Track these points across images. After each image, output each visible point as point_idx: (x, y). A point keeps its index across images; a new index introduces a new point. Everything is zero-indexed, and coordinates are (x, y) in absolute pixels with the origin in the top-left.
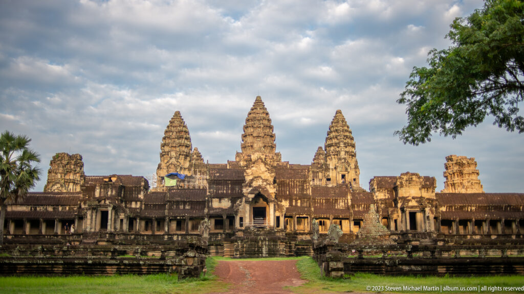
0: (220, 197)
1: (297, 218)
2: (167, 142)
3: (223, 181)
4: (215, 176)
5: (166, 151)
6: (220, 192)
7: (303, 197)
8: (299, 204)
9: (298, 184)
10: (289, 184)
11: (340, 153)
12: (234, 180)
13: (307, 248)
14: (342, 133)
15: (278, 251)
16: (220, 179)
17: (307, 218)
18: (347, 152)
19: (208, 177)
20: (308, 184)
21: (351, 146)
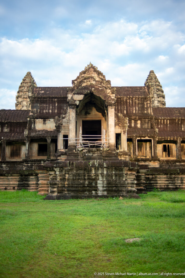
0: (45, 118)
1: (138, 141)
2: (20, 94)
3: (48, 99)
4: (39, 93)
5: (19, 101)
6: (44, 111)
7: (143, 117)
8: (139, 126)
9: (137, 102)
10: (126, 102)
11: (154, 102)
12: (61, 98)
13: (153, 178)
14: (155, 87)
15: (123, 185)
16: (45, 96)
17: (150, 141)
18: (160, 101)
19: (30, 94)
20: (149, 102)
21: (162, 97)
